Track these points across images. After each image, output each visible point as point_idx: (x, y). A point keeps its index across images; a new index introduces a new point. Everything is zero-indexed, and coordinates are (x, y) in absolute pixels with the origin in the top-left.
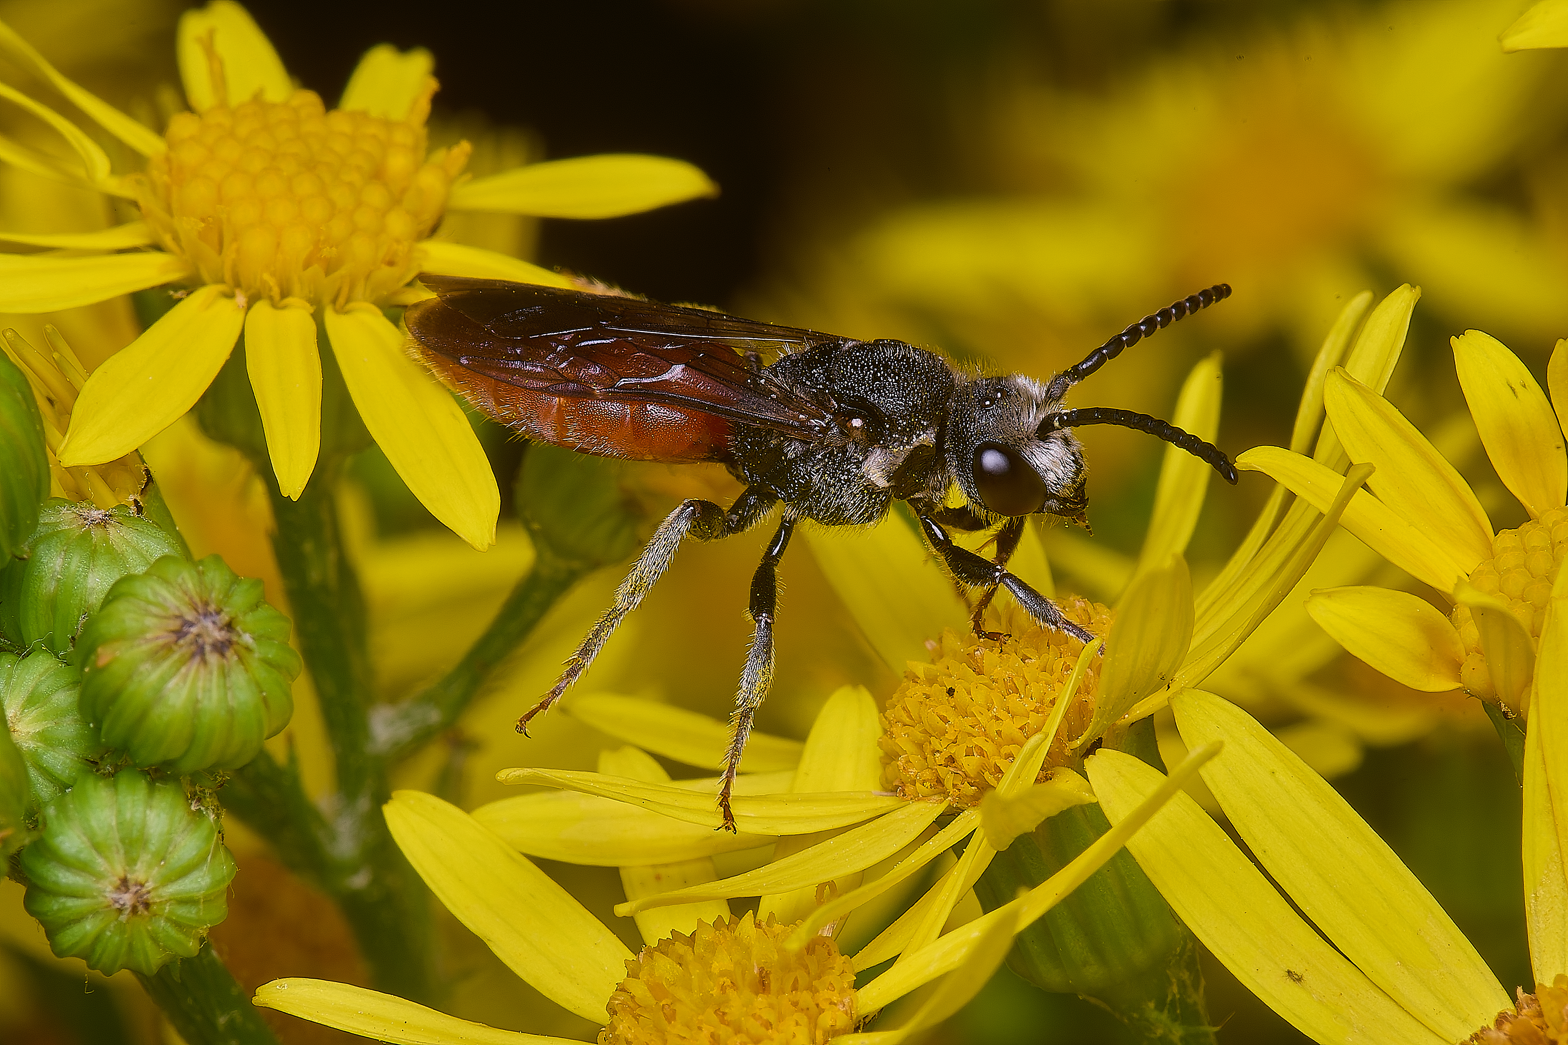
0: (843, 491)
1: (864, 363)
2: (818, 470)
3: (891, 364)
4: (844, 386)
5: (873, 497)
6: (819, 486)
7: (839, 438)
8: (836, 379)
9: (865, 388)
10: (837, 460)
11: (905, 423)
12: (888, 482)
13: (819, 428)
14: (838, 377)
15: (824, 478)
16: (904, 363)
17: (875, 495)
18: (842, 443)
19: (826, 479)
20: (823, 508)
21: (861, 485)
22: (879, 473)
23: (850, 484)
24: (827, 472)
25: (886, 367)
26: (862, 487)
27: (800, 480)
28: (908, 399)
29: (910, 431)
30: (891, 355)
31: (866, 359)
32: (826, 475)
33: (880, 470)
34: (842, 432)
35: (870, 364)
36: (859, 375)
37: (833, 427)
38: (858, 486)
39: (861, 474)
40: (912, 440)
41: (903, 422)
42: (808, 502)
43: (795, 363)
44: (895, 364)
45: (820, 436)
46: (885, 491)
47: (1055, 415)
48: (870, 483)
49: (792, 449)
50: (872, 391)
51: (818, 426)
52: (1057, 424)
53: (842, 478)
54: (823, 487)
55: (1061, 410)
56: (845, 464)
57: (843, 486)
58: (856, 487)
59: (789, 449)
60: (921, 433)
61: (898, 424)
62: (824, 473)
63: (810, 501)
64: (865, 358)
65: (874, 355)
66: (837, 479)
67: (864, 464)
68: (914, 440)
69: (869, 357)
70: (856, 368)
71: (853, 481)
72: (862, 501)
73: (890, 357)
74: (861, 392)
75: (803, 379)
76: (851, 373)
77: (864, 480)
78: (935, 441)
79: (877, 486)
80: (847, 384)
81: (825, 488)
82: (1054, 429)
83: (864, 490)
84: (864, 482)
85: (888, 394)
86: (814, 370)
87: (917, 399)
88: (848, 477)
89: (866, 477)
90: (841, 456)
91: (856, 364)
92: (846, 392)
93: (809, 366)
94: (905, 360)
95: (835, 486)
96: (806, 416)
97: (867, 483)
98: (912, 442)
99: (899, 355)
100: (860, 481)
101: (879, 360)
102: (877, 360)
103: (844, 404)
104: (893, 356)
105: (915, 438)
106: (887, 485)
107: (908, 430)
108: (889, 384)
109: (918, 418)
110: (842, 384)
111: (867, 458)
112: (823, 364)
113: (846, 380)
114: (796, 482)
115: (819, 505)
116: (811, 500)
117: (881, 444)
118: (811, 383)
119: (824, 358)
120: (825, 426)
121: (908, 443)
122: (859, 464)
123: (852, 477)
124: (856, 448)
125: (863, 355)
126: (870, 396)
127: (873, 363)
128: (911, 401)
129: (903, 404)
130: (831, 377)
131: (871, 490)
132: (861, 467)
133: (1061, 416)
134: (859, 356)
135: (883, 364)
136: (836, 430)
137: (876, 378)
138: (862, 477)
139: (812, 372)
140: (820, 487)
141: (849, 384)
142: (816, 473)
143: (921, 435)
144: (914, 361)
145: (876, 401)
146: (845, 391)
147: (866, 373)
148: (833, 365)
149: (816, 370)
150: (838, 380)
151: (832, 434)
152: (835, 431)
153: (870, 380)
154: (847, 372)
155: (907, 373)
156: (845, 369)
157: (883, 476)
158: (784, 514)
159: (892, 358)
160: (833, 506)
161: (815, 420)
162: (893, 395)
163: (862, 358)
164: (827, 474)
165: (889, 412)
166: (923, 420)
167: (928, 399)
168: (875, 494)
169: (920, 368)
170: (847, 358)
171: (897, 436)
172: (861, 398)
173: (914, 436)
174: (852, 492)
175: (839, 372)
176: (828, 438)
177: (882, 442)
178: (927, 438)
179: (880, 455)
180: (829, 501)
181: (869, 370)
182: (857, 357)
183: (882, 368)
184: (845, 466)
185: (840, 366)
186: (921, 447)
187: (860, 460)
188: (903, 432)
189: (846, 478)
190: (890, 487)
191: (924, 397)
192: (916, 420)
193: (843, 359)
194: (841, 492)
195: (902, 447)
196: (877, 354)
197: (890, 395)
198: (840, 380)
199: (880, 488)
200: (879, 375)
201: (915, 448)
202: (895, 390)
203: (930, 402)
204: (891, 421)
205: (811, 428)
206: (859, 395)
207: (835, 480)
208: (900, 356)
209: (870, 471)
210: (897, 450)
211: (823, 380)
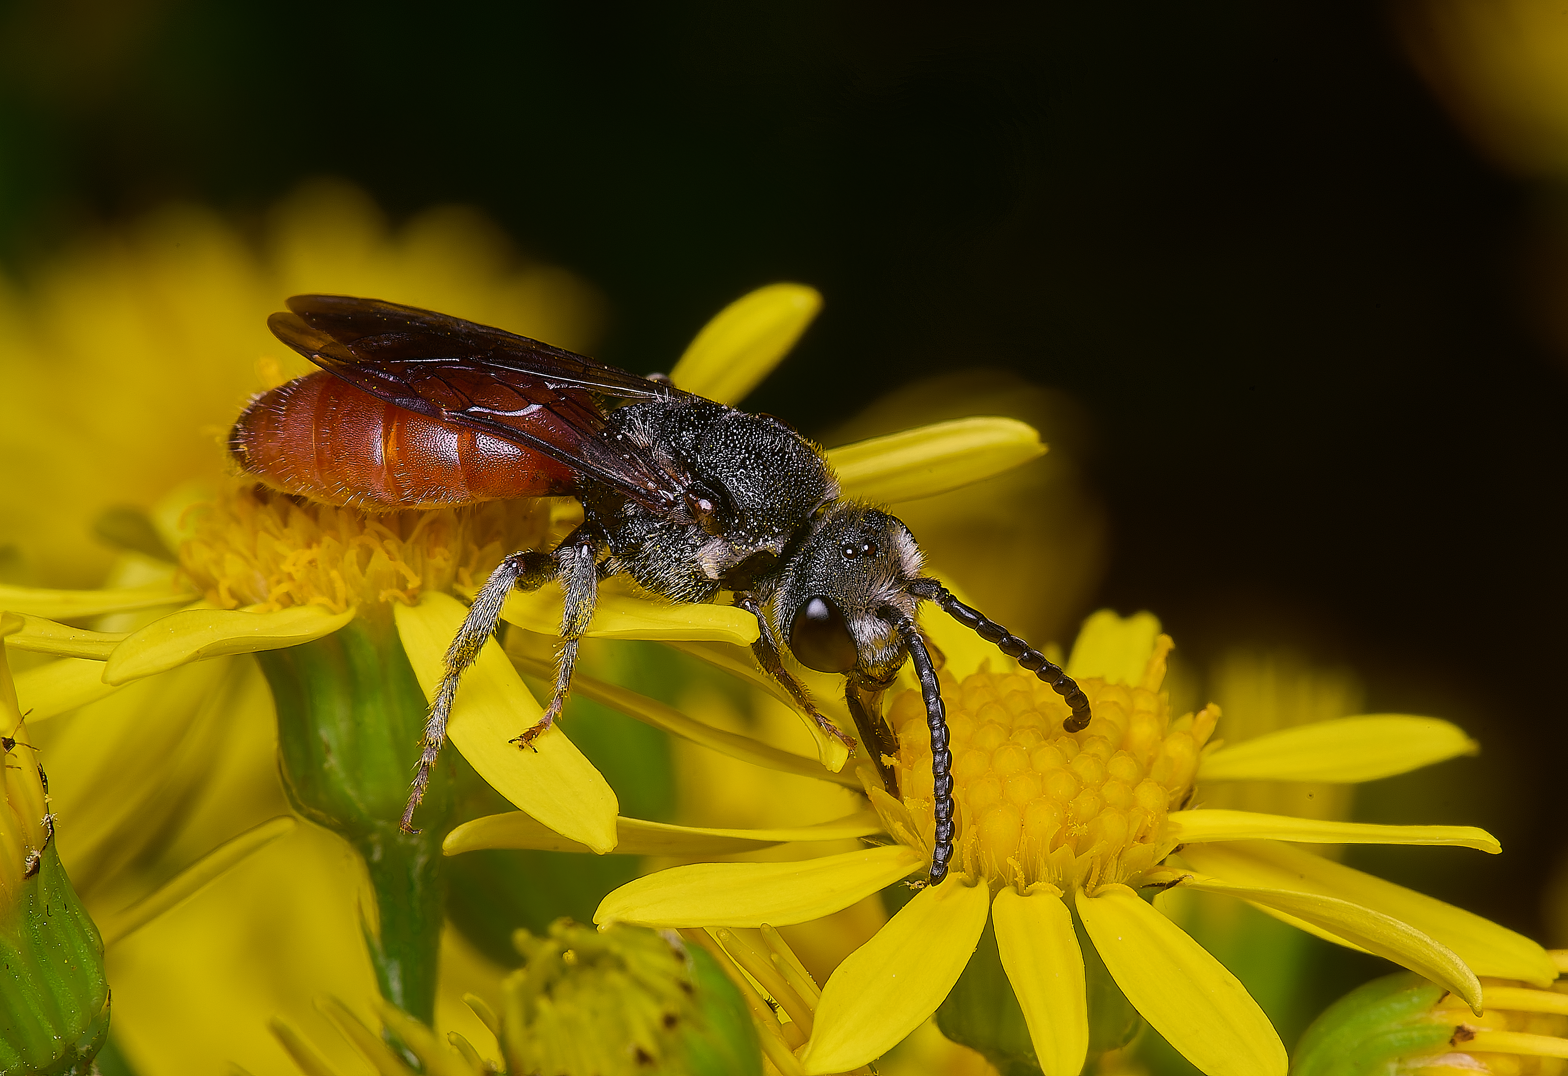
1: (738, 444)
2: (651, 539)
7: (684, 517)
10: (674, 536)
13: (665, 501)
18: (685, 523)
19: (657, 550)
25: (758, 456)
27: (632, 540)
29: (760, 533)
30: (769, 444)
31: (741, 441)
33: (714, 561)
34: (688, 511)
35: (743, 447)
37: (680, 503)
41: (754, 522)
43: (668, 415)
45: (664, 510)
46: (713, 583)
49: (633, 507)
51: (665, 499)
53: (674, 556)
59: (630, 505)
60: (770, 538)
64: (740, 439)
67: (700, 550)
68: (760, 544)
69: (745, 438)
72: (686, 585)
73: (767, 446)
74: (723, 475)
77: (694, 565)
79: (706, 575)
84: (695, 567)
87: (777, 503)
89: (698, 563)
91: (728, 442)
92: (708, 469)
93: (680, 424)
96: (654, 485)
97: (697, 570)
98: (757, 545)
99: (776, 446)
101: (754, 445)
102: (752, 445)
105: (761, 541)
109: (771, 523)
111: (704, 545)
112: (695, 428)
114: (627, 540)
119: (700, 423)
120: (673, 500)
122: (694, 548)
124: (698, 531)
125: (739, 433)
127: (746, 448)
130: (699, 446)
131: (698, 577)
134: (735, 434)
136: (683, 507)
138: (694, 562)
144: (790, 458)
146: (707, 467)
148: (705, 434)
151: (678, 511)
152: (681, 508)
153: (736, 466)
161: (664, 491)
163: (737, 437)
164: (660, 545)
165: (743, 506)
167: (789, 505)
169: (793, 468)
170: (722, 431)
173: (761, 539)
176: (672, 513)
177: (725, 535)
178: (774, 546)
181: (740, 453)
182: (733, 434)
184: (680, 545)
185: (712, 437)
186: (765, 552)
188: (750, 532)
189: (677, 557)
190: (719, 580)
192: (769, 524)
193: (718, 431)
199: (709, 578)
201: (758, 552)
203: (790, 509)
204: (742, 516)
205: (658, 499)
206: (719, 477)
211: (690, 448)
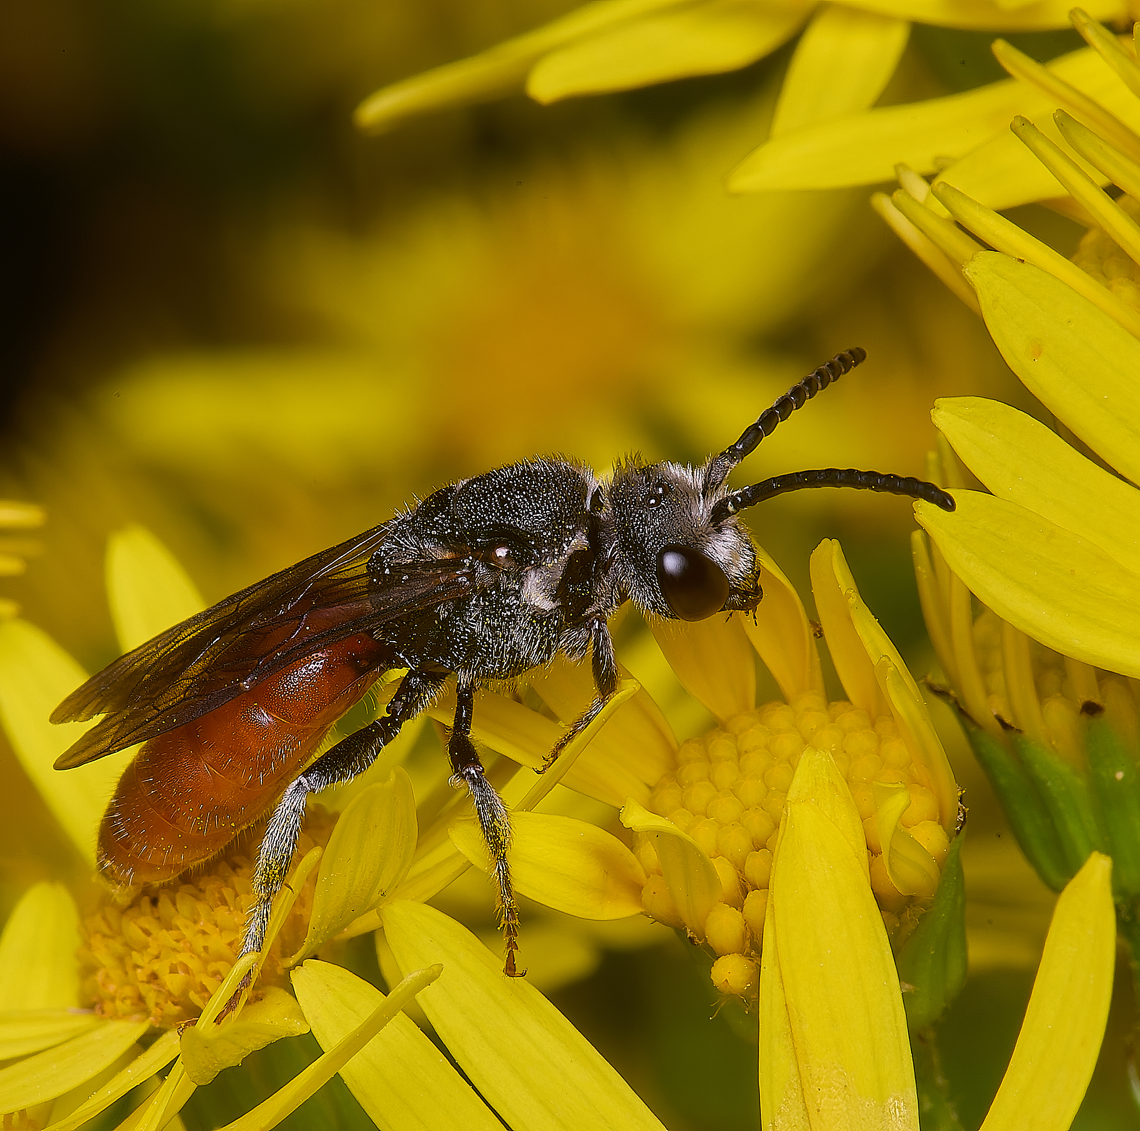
0: (511, 630)
3: (513, 482)
4: (472, 521)
5: (544, 624)
6: (483, 635)
8: (462, 517)
9: (496, 514)
11: (549, 534)
12: (554, 601)
14: (463, 515)
15: (486, 623)
16: (527, 477)
17: (545, 622)
20: (496, 657)
21: (527, 615)
22: (542, 595)
23: (515, 619)
24: (487, 616)
26: (530, 617)
28: (543, 509)
32: (487, 619)
36: (484, 505)
38: (525, 617)
39: (523, 602)
40: (563, 550)
42: (479, 658)
44: (517, 481)
47: (727, 500)
48: (536, 610)
50: (504, 514)
52: (731, 508)
54: (489, 635)
55: (732, 492)
56: (503, 600)
57: (509, 624)
58: (523, 618)
61: (543, 538)
62: (484, 620)
63: (480, 656)
65: (492, 481)
66: (500, 618)
70: (478, 500)
71: (518, 615)
75: (427, 531)
76: (475, 506)
78: (588, 542)
80: (475, 518)
81: (491, 635)
82: (729, 514)
83: (533, 620)
85: (521, 512)
86: (436, 518)
88: (511, 612)
90: (496, 593)
94: (526, 474)
95: (501, 627)
100: (525, 612)
103: (480, 538)
104: (512, 474)
106: (554, 606)
107: (555, 540)
108: (519, 502)
110: (470, 520)
113: (473, 515)
115: (491, 656)
116: (480, 654)
117: (533, 565)
118: (437, 532)
121: (560, 555)
123: (514, 610)
126: (503, 521)
128: (548, 510)
129: (541, 515)
132: (520, 596)
133: (734, 499)
135: (504, 485)
137: (503, 501)
139: (435, 520)
140: (485, 635)
141: (478, 517)
142: (475, 622)
143: (571, 541)
145: (512, 523)
147: (491, 500)
149: (438, 517)
150: (464, 517)
154: (471, 507)
155: (533, 485)
156: (467, 505)
157: (547, 597)
158: (458, 682)
159: (512, 477)
160: (506, 650)
162: (527, 510)
166: (567, 525)
168: (545, 620)
171: (546, 550)
172: (495, 525)
174: (520, 627)
175: (462, 510)
179: (536, 576)
180: (500, 648)
183: (505, 490)
187: (517, 589)
191: (560, 501)
194: (509, 632)
195: (555, 560)
196: (495, 479)
197: (524, 511)
198: (467, 517)
200: (504, 496)
202: (527, 505)
207: (498, 621)
208: (520, 472)
209: (531, 597)
210: (552, 564)
